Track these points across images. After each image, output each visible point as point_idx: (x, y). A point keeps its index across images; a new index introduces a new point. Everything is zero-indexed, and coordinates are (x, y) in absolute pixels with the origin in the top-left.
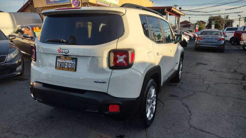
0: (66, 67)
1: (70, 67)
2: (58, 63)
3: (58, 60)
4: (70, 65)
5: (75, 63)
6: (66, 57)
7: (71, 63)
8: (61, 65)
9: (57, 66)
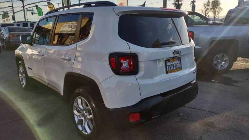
0: (175, 68)
1: (177, 67)
2: (168, 67)
3: (168, 64)
4: (177, 65)
5: (180, 62)
6: (174, 59)
7: (177, 63)
8: (170, 68)
9: (168, 70)
